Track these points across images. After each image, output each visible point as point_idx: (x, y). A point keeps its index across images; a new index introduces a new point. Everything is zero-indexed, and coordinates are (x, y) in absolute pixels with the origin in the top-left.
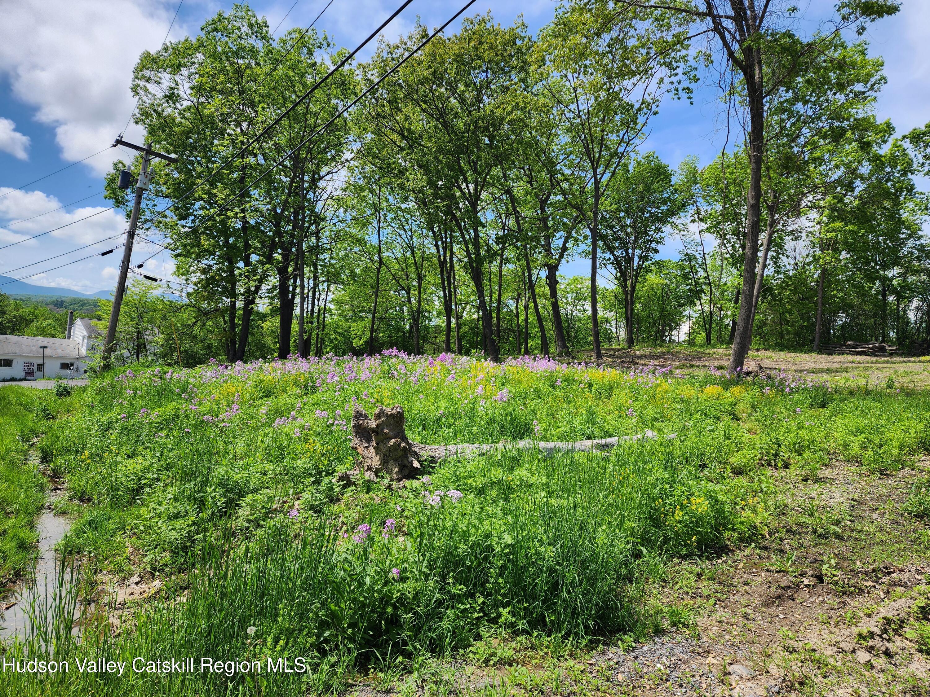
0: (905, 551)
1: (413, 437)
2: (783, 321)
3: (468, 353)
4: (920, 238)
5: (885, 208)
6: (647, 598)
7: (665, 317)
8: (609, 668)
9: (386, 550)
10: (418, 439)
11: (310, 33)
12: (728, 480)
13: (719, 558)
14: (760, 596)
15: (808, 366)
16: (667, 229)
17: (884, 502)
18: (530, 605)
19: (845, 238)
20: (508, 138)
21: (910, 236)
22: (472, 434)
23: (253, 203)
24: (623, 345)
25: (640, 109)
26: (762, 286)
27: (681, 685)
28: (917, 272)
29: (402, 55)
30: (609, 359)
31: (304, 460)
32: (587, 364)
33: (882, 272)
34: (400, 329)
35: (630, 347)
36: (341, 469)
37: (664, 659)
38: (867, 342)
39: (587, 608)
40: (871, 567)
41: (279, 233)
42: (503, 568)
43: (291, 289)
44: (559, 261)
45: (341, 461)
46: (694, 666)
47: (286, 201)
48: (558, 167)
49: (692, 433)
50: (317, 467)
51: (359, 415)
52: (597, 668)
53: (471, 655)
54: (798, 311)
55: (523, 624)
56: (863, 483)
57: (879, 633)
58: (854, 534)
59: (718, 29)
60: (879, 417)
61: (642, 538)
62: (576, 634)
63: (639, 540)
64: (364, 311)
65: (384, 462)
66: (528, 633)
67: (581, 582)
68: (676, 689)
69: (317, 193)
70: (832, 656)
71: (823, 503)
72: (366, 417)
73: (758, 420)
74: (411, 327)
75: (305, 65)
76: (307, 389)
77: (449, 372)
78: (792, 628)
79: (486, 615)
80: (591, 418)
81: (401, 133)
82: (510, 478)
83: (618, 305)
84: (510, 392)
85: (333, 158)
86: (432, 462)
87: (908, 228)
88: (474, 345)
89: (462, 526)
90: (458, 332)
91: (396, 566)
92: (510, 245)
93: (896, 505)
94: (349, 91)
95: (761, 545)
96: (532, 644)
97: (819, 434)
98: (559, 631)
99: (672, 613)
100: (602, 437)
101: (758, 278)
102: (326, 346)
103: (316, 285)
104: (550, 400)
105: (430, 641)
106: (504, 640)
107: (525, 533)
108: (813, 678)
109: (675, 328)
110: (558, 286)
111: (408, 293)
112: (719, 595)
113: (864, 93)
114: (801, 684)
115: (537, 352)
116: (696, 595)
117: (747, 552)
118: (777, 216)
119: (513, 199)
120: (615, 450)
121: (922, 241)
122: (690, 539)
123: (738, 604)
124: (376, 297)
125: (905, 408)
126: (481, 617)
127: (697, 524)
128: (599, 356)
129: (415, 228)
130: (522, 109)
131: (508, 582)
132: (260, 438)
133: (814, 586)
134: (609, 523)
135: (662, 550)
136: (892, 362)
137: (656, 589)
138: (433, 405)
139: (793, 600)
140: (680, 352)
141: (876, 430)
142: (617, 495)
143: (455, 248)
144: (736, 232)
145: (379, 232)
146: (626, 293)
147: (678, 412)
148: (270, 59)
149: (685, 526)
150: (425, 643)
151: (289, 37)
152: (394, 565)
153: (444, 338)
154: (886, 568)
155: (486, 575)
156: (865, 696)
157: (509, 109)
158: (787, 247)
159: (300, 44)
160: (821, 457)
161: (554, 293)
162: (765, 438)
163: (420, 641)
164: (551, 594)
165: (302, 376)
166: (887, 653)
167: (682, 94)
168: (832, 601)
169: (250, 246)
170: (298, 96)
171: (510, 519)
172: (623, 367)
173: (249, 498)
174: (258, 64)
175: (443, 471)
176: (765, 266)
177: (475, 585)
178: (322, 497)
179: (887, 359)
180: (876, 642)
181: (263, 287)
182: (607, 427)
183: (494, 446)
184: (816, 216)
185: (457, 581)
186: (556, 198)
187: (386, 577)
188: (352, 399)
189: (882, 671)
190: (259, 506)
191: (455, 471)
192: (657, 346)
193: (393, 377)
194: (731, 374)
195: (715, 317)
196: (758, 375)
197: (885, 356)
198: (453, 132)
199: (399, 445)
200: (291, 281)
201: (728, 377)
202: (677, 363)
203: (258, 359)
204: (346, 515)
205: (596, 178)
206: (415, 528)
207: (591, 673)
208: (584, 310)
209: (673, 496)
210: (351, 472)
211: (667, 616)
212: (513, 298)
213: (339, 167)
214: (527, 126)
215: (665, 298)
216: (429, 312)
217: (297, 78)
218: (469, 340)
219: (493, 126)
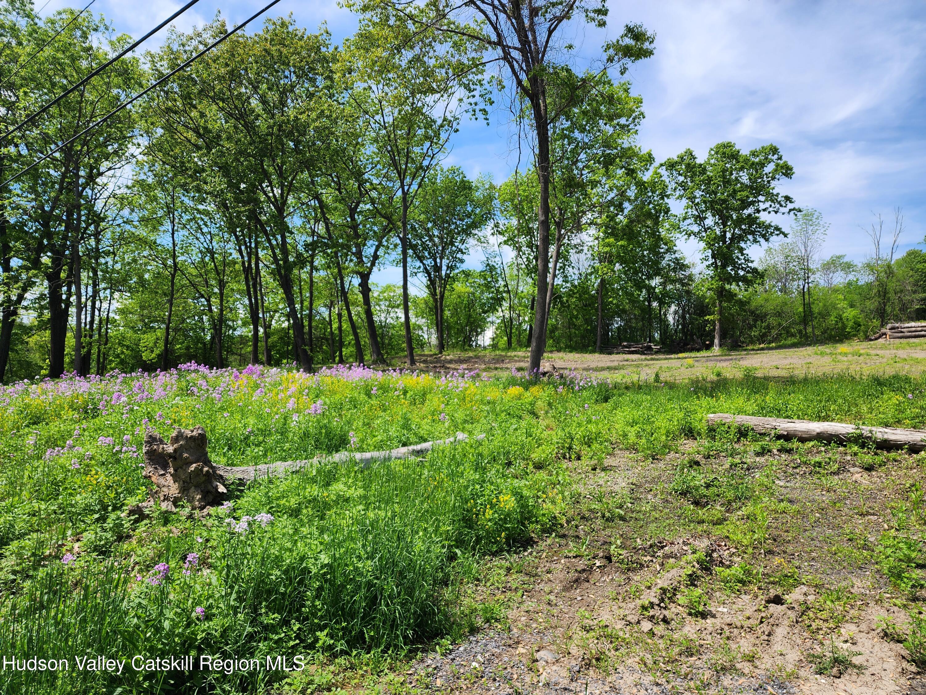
0: (674, 525)
1: (217, 459)
2: (571, 324)
3: (278, 364)
4: (675, 252)
5: (648, 227)
6: (462, 598)
7: (472, 323)
8: (428, 676)
9: (187, 588)
10: (223, 460)
11: (84, 15)
12: (530, 476)
13: (525, 550)
14: (561, 582)
15: (593, 365)
16: (471, 241)
17: (657, 484)
18: (348, 624)
19: (618, 253)
20: (314, 144)
21: (668, 251)
22: (284, 451)
23: (15, 199)
24: (434, 351)
25: (442, 126)
26: (553, 294)
27: (495, 680)
28: (673, 282)
29: (196, 49)
30: (422, 365)
31: (84, 495)
32: (401, 370)
33: (647, 282)
34: (199, 340)
35: (441, 352)
36: (131, 502)
37: (479, 657)
38: (637, 342)
39: (405, 618)
40: (649, 543)
41: (49, 235)
42: (320, 589)
43: (64, 297)
44: (371, 269)
45: (130, 492)
46: (506, 659)
47: (56, 199)
48: (366, 176)
49: (498, 432)
50: (101, 502)
51: (152, 440)
52: (416, 677)
53: (286, 687)
54: (584, 316)
55: (341, 645)
56: (640, 468)
57: (658, 602)
58: (634, 515)
59: (507, 58)
60: (650, 409)
61: (456, 540)
62: (396, 646)
63: (454, 543)
64: (157, 321)
65: (184, 490)
66: (347, 653)
67: (399, 593)
68: (490, 684)
69: (96, 191)
70: (621, 629)
71: (609, 489)
72: (161, 441)
73: (554, 417)
74: (213, 338)
75: (78, 48)
76: (86, 412)
77: (257, 386)
78: (589, 609)
79: (302, 641)
80: (406, 426)
81: (196, 131)
82: (325, 494)
83: (429, 312)
84: (325, 403)
85: (116, 153)
86: (240, 484)
87: (666, 244)
88: (284, 355)
89: (274, 551)
90: (266, 342)
91: (199, 603)
92: (320, 252)
93: (666, 486)
94: (132, 81)
95: (561, 534)
96: (351, 664)
97: (603, 428)
98: (377, 646)
99: (485, 610)
100: (417, 443)
101: (550, 287)
102: (111, 361)
103: (96, 292)
104: (366, 408)
105: (241, 680)
106: (323, 665)
107: (342, 550)
108: (607, 652)
109: (481, 333)
110: (370, 294)
111: (208, 301)
112: (526, 586)
113: (628, 126)
114: (598, 660)
115: (351, 360)
116: (507, 589)
117: (549, 541)
118: (563, 231)
119: (322, 205)
120: (429, 456)
121: (676, 255)
122: (500, 536)
123: (542, 592)
124: (171, 305)
125: (669, 400)
126: (297, 644)
127: (505, 521)
128: (413, 362)
129: (214, 231)
130: (327, 117)
131: (326, 603)
132: (27, 473)
133: (605, 566)
134: (425, 529)
135: (475, 550)
136: (657, 360)
137: (470, 588)
138: (240, 422)
139: (588, 581)
140: (485, 356)
141: (648, 421)
142: (432, 501)
143: (261, 254)
144: (530, 245)
145: (173, 234)
146: (435, 300)
147: (485, 414)
148: (35, 39)
149: (495, 524)
150: (235, 683)
151: (59, 17)
152: (197, 603)
153: (249, 349)
154: (660, 543)
155: (302, 598)
156: (650, 662)
157: (314, 115)
158: (572, 259)
159: (72, 26)
160: (606, 447)
161: (367, 301)
162: (560, 433)
163: (229, 681)
164: (370, 609)
165: (80, 398)
166: (665, 621)
167: (479, 115)
168: (619, 578)
169: (10, 249)
170: (70, 82)
171: (326, 537)
172: (435, 372)
173: (14, 545)
174: (20, 44)
175: (253, 494)
176: (555, 276)
177: (290, 612)
178: (109, 535)
179: (654, 356)
180: (655, 612)
181: (27, 295)
182: (422, 432)
183: (308, 462)
184: (594, 232)
185: (270, 611)
186: (366, 207)
187: (188, 618)
188: (143, 422)
189: (662, 637)
190: (27, 554)
191: (267, 493)
192: (466, 350)
193: (193, 394)
194: (530, 375)
195: (514, 323)
196: (551, 375)
197: (652, 354)
198: (255, 133)
199: (201, 470)
200: (65, 289)
201: (527, 377)
202: (483, 366)
203: (22, 379)
204: (139, 552)
205: (403, 190)
206: (220, 559)
207: (411, 683)
208: (397, 318)
209: (483, 495)
210: (144, 504)
211: (481, 613)
212: (325, 306)
213: (123, 163)
214: (333, 133)
215: (470, 305)
216: (233, 321)
217: (67, 61)
218: (279, 350)
219: (298, 131)
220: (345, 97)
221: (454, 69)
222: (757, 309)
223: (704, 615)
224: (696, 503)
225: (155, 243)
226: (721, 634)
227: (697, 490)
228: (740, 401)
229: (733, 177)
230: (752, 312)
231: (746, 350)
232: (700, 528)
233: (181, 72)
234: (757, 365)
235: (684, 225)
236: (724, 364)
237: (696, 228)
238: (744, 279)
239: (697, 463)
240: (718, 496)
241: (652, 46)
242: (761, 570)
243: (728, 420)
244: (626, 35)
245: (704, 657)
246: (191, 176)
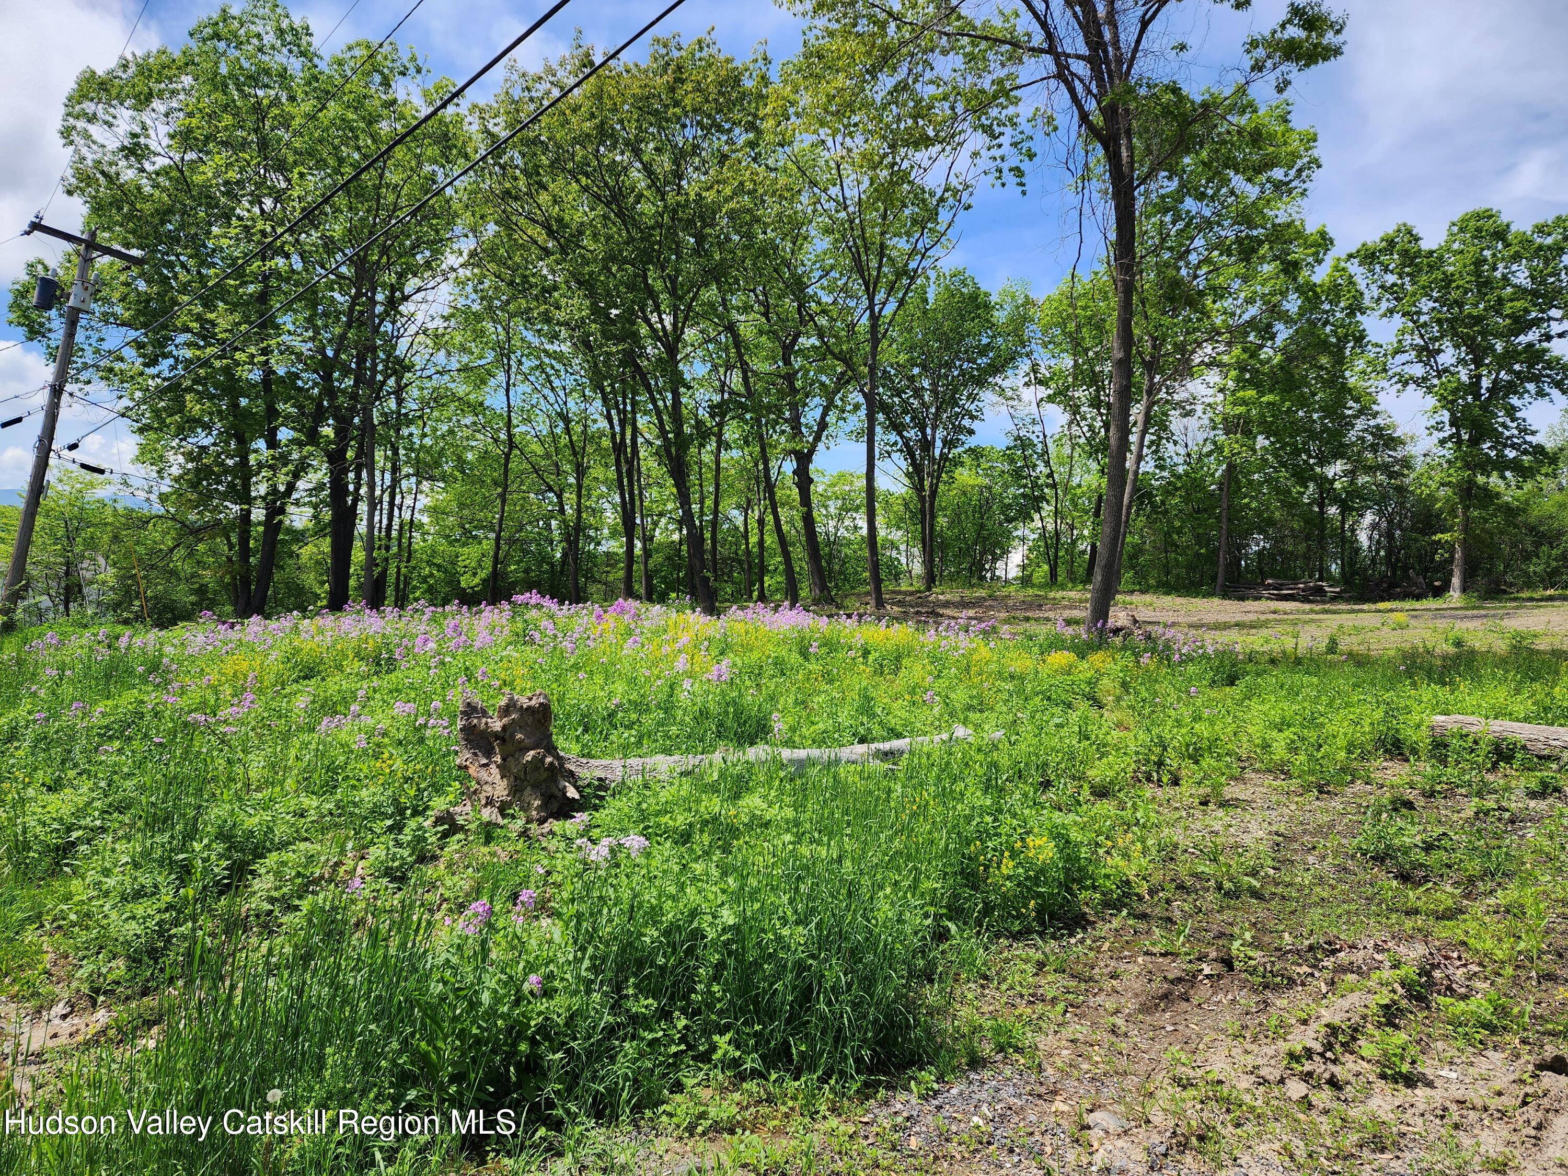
0: (1357, 915)
1: (566, 745)
2: (1169, 545)
3: (662, 599)
4: (1375, 415)
5: (1321, 368)
6: (958, 1006)
7: (985, 539)
8: (895, 1128)
9: (517, 944)
10: (576, 748)
11: (387, 48)
12: (1085, 807)
13: (1071, 935)
14: (1136, 995)
15: (1209, 618)
16: (988, 396)
17: (1326, 837)
18: (765, 1028)
19: (1263, 416)
20: (728, 239)
21: (1360, 412)
22: (670, 738)
23: (284, 338)
24: (918, 585)
25: (942, 200)
26: (1135, 490)
27: (1011, 1151)
28: (1370, 470)
29: (547, 94)
30: (895, 609)
31: (372, 789)
32: (860, 616)
33: (1318, 470)
34: (545, 558)
35: (929, 589)
36: (439, 804)
37: (984, 1108)
38: (1296, 579)
39: (859, 1028)
40: (1307, 943)
41: (329, 392)
42: (720, 966)
43: (351, 487)
44: (814, 446)
45: (439, 790)
46: (1033, 1118)
47: (343, 336)
48: (810, 291)
49: (1027, 729)
50: (396, 801)
51: (471, 710)
52: (875, 1129)
53: (664, 1118)
54: (1193, 530)
55: (753, 1060)
56: (1293, 807)
57: (1320, 1049)
58: (1279, 890)
59: (1063, 75)
60: (1316, 701)
61: (948, 907)
62: (842, 1073)
63: (944, 911)
64: (483, 527)
65: (516, 790)
66: (762, 1075)
67: (849, 985)
68: (1004, 1157)
69: (399, 324)
70: (1248, 1090)
71: (1232, 840)
72: (484, 713)
73: (1132, 707)
74: (565, 555)
75: (377, 103)
76: (378, 664)
77: (629, 632)
78: (1187, 1048)
79: (690, 1047)
80: (866, 707)
81: (546, 225)
82: (733, 812)
83: (911, 519)
84: (735, 665)
85: (428, 264)
86: (600, 788)
87: (1357, 400)
88: (674, 586)
89: (650, 897)
90: (646, 564)
91: (534, 969)
92: (733, 418)
93: (1344, 841)
94: (455, 151)
95: (1137, 912)
96: (769, 1094)
97: (1224, 729)
98: (812, 1069)
99: (997, 1031)
100: (884, 739)
101: (1130, 476)
102: (415, 588)
103: (395, 482)
104: (800, 677)
105: (595, 1099)
106: (723, 1090)
107: (757, 906)
108: (1219, 1127)
109: (1000, 557)
110: (812, 487)
111: (559, 497)
112: (1071, 997)
113: (1288, 183)
114: (1201, 1138)
115: (779, 597)
116: (1035, 999)
117: (1116, 923)
118: (1157, 378)
119: (738, 342)
120: (904, 762)
121: (1379, 420)
122: (1026, 906)
123: (1101, 1010)
124: (504, 502)
125: (1356, 686)
126: (682, 1052)
127: (1036, 881)
128: (880, 603)
129: (570, 385)
130: (749, 193)
131: (729, 990)
132: (293, 752)
133: (1220, 976)
134: (896, 883)
135: (981, 926)
136: (1334, 612)
137: (970, 990)
138: (603, 689)
139: (1187, 1000)
140: (1008, 596)
141: (1312, 722)
142: (909, 837)
143: (641, 422)
144: (1096, 403)
145: (507, 391)
146: (922, 499)
147: (1005, 696)
148: (315, 90)
149: (1018, 885)
150: (585, 1102)
151: (349, 55)
152: (531, 968)
153: (621, 574)
154: (1330, 943)
155: (691, 979)
156: (1301, 1153)
157: (728, 191)
158: (1172, 427)
159: (367, 66)
160: (1228, 766)
161: (806, 499)
162: (1142, 736)
163: (576, 1098)
164: (801, 1007)
165: (371, 641)
166: (1333, 1083)
167: (1009, 178)
168: (1247, 1000)
169: (277, 413)
170: (365, 157)
171: (732, 882)
172: (919, 622)
173: (272, 859)
174: (292, 99)
175: (618, 804)
176: (1140, 458)
177: (672, 998)
178: (406, 853)
179: (1327, 606)
180: (1316, 1066)
181: (301, 485)
182: (892, 722)
183: (707, 758)
184: (1217, 379)
185: (641, 992)
186: (808, 341)
187: (518, 990)
188: (460, 681)
189: (1326, 1112)
190: (290, 873)
191: (639, 804)
192: (973, 586)
193: (533, 642)
194: (1089, 631)
195: (1063, 540)
196: (1131, 634)
197: (1324, 602)
198: (636, 225)
199: (542, 761)
200: (351, 475)
201: (1084, 636)
202: (1003, 615)
203: (291, 611)
204: (449, 883)
205: (872, 311)
206: (566, 903)
207: (866, 1137)
208: (856, 527)
209: (999, 835)
210: (458, 809)
211: (990, 1035)
212: (738, 507)
213: (439, 279)
214: (758, 220)
215: (984, 508)
216: (597, 529)
217: (362, 125)
218: (665, 577)
219: (703, 220)
220: (780, 158)
221: (968, 101)
222: (1541, 523)
223: (1410, 1081)
224: (1404, 878)
225: (481, 404)
226: (1442, 1117)
227: (1405, 853)
228: (1501, 695)
229: (1498, 274)
230: (1532, 529)
231: (1515, 599)
232: (1409, 924)
233: (525, 132)
234: (1539, 629)
235: (1396, 364)
236: (1471, 625)
237: (1418, 370)
238: (1516, 466)
239: (1409, 805)
240: (1449, 866)
241: (1340, 38)
242: (1529, 1008)
243: (1474, 729)
244: (1290, 21)
245: (1408, 1156)
246: (536, 298)
